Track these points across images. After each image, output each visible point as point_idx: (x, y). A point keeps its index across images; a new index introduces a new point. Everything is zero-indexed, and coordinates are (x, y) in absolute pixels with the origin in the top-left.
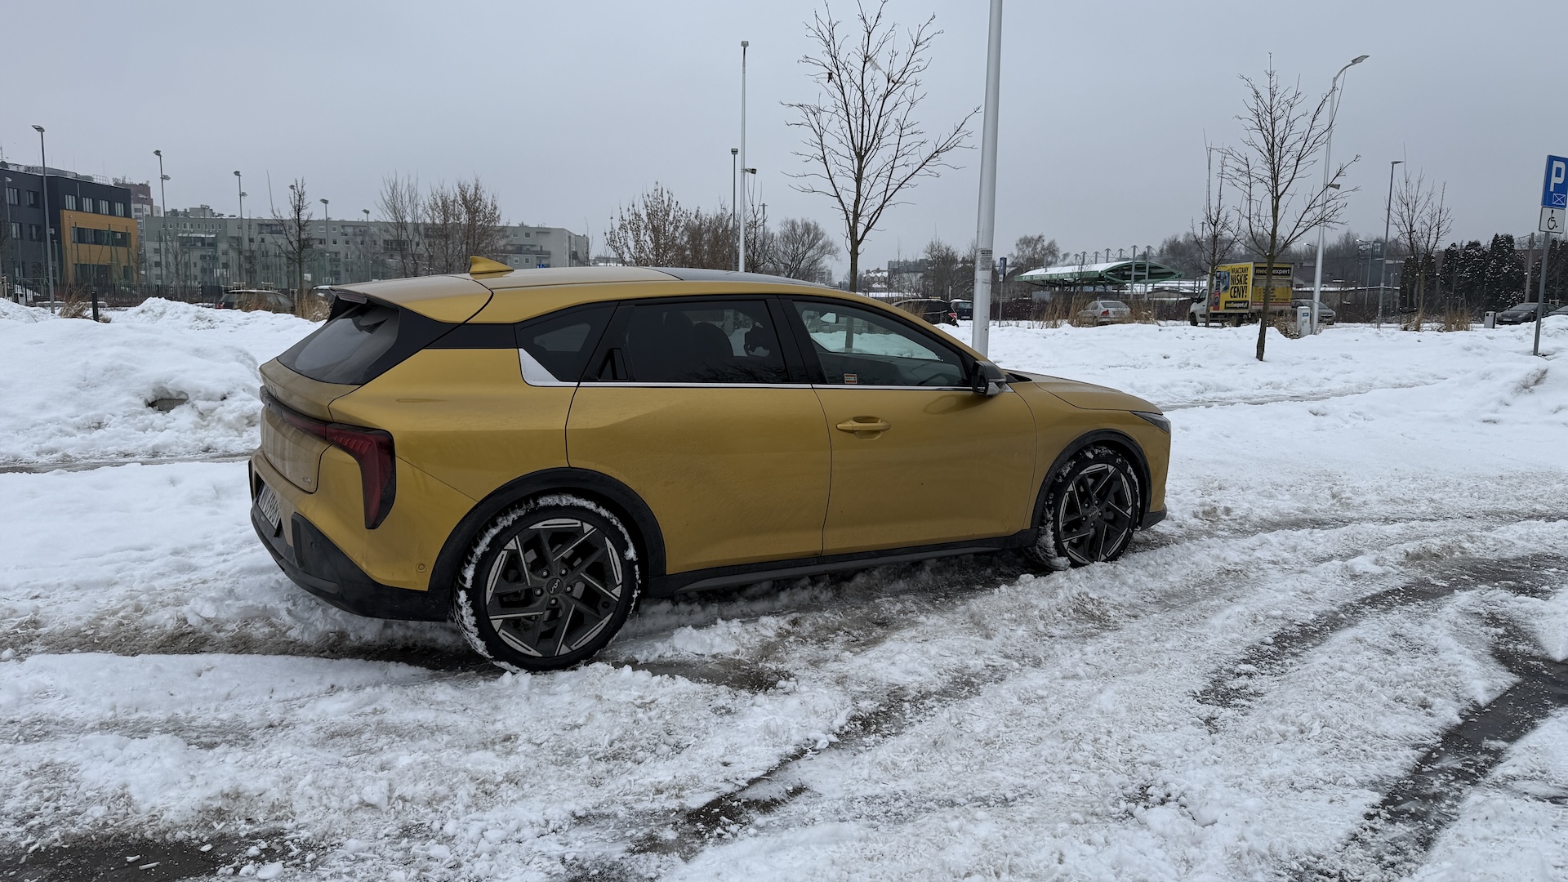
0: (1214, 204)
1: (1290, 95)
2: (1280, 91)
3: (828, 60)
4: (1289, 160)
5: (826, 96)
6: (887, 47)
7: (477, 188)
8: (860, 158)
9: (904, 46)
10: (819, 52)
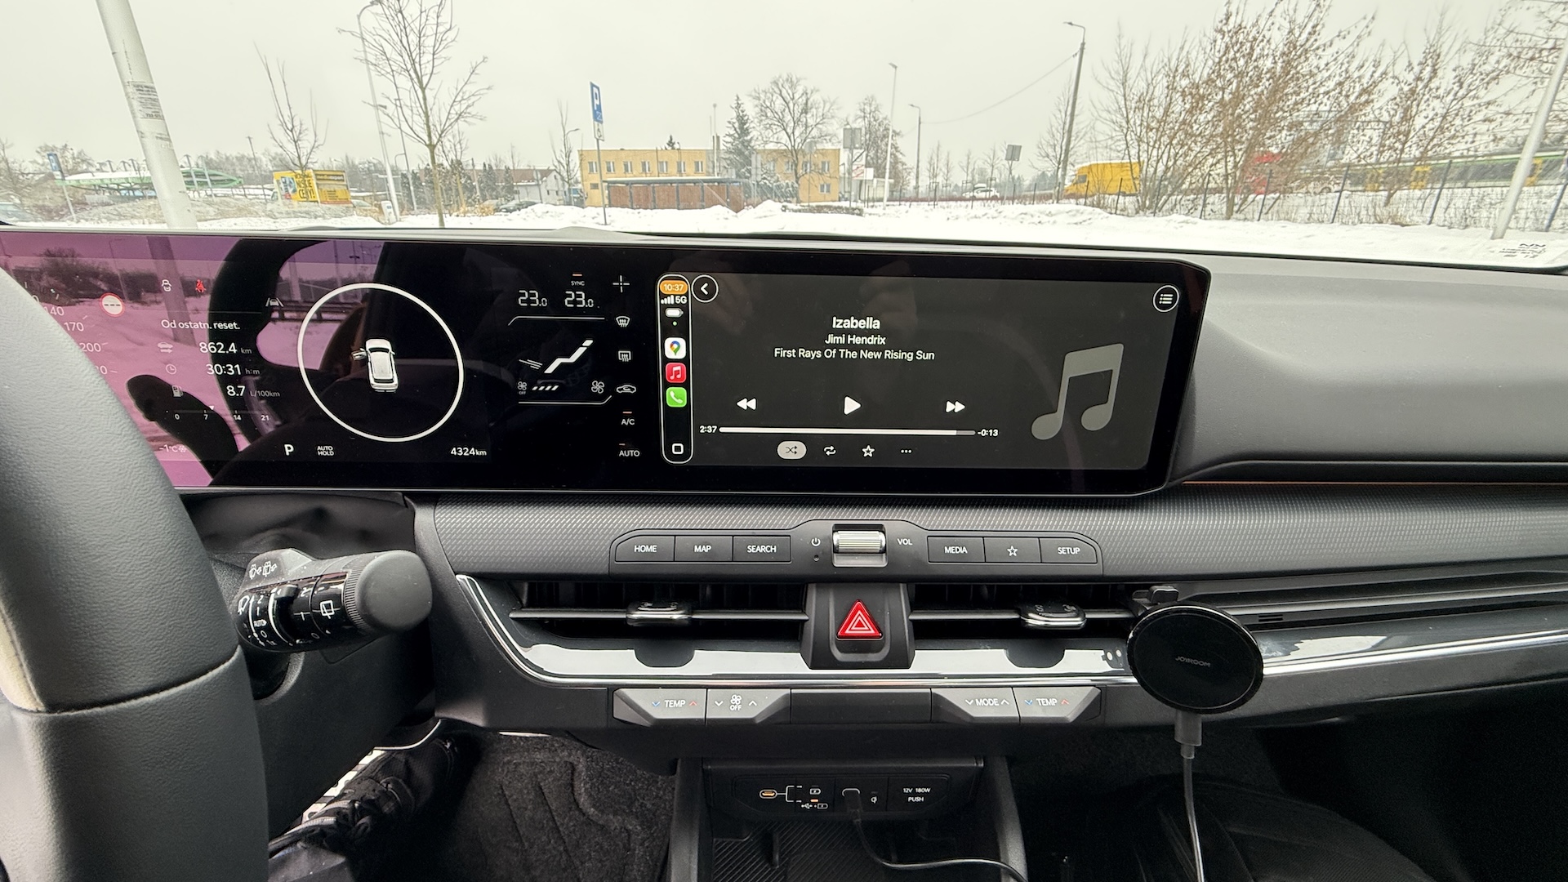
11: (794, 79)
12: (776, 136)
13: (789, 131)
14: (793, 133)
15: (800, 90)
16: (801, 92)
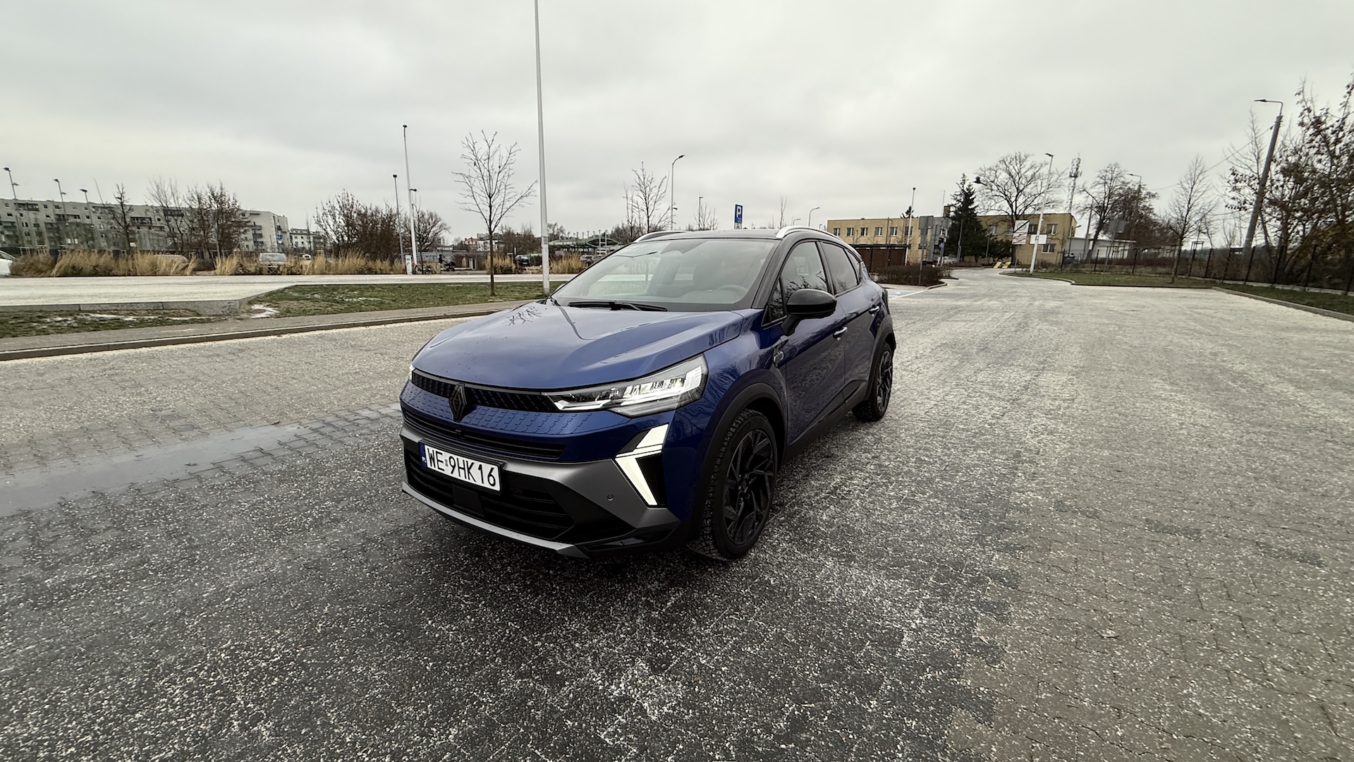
0: (630, 215)
1: (650, 179)
2: (647, 177)
3: (473, 158)
4: (651, 202)
5: (474, 172)
6: (498, 153)
7: (222, 189)
8: (490, 198)
9: (505, 154)
10: (467, 152)
11: (1023, 157)
12: (998, 205)
13: (1013, 199)
14: (1016, 200)
15: (1027, 164)
16: (1028, 167)
